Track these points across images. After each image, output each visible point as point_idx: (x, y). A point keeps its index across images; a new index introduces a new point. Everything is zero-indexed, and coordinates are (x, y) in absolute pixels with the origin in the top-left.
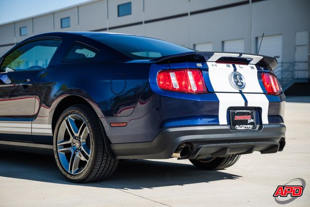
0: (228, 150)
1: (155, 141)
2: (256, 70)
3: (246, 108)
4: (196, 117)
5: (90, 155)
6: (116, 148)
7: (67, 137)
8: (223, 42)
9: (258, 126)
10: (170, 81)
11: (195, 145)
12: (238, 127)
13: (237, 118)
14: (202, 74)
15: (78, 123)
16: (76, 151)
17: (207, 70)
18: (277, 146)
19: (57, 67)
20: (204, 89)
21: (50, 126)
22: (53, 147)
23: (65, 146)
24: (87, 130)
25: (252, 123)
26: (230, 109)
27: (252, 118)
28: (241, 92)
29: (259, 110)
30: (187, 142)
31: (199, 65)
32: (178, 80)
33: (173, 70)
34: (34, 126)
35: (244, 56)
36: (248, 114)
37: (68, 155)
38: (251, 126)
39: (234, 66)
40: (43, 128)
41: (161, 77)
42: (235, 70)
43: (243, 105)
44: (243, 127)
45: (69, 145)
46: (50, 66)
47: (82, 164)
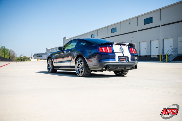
0: (119, 68)
1: (99, 65)
2: (128, 47)
3: (124, 57)
4: (110, 59)
5: (84, 70)
6: (90, 67)
7: (78, 66)
8: (151, 41)
9: (127, 62)
10: (102, 50)
11: (109, 66)
12: (121, 62)
13: (121, 59)
14: (111, 48)
15: (81, 61)
16: (80, 69)
17: (113, 47)
18: (134, 67)
19: (77, 47)
20: (111, 52)
21: (75, 63)
22: (75, 69)
23: (78, 68)
24: (83, 63)
25: (126, 61)
26: (119, 57)
27: (126, 59)
28: (122, 53)
29: (128, 57)
30: (107, 65)
31: (111, 46)
32: (105, 49)
33: (103, 47)
34: (71, 63)
35: (123, 43)
36: (125, 58)
37: (79, 70)
38: (125, 62)
39: (121, 46)
40: (73, 64)
41: (100, 49)
42: (121, 47)
43: (123, 56)
44: (123, 62)
45: (79, 67)
46: (75, 47)
47: (82, 72)
